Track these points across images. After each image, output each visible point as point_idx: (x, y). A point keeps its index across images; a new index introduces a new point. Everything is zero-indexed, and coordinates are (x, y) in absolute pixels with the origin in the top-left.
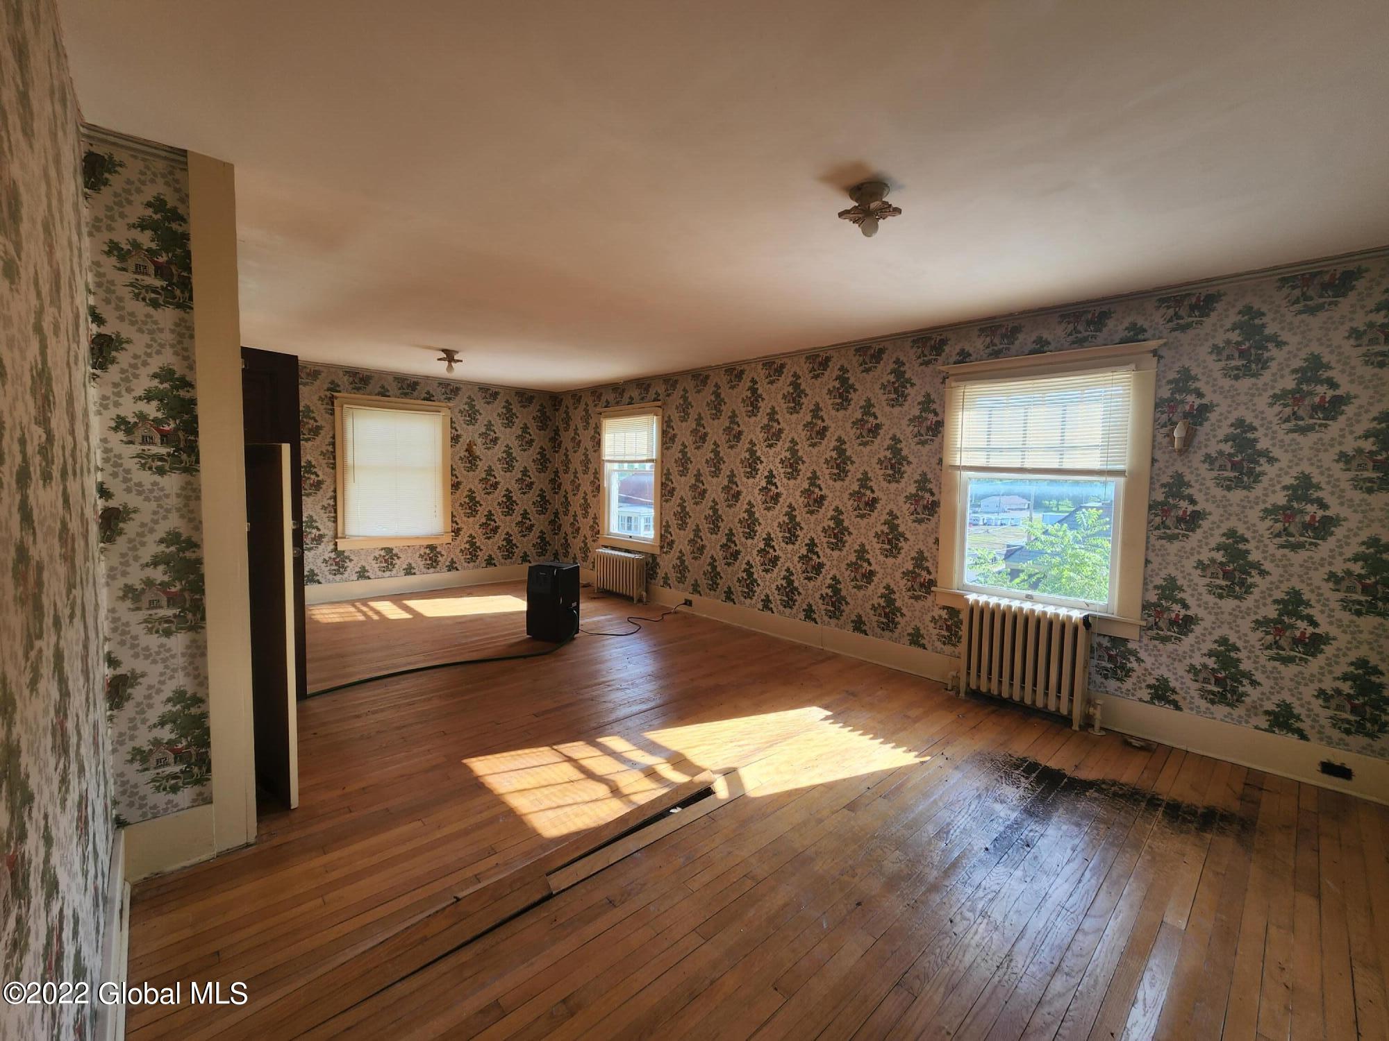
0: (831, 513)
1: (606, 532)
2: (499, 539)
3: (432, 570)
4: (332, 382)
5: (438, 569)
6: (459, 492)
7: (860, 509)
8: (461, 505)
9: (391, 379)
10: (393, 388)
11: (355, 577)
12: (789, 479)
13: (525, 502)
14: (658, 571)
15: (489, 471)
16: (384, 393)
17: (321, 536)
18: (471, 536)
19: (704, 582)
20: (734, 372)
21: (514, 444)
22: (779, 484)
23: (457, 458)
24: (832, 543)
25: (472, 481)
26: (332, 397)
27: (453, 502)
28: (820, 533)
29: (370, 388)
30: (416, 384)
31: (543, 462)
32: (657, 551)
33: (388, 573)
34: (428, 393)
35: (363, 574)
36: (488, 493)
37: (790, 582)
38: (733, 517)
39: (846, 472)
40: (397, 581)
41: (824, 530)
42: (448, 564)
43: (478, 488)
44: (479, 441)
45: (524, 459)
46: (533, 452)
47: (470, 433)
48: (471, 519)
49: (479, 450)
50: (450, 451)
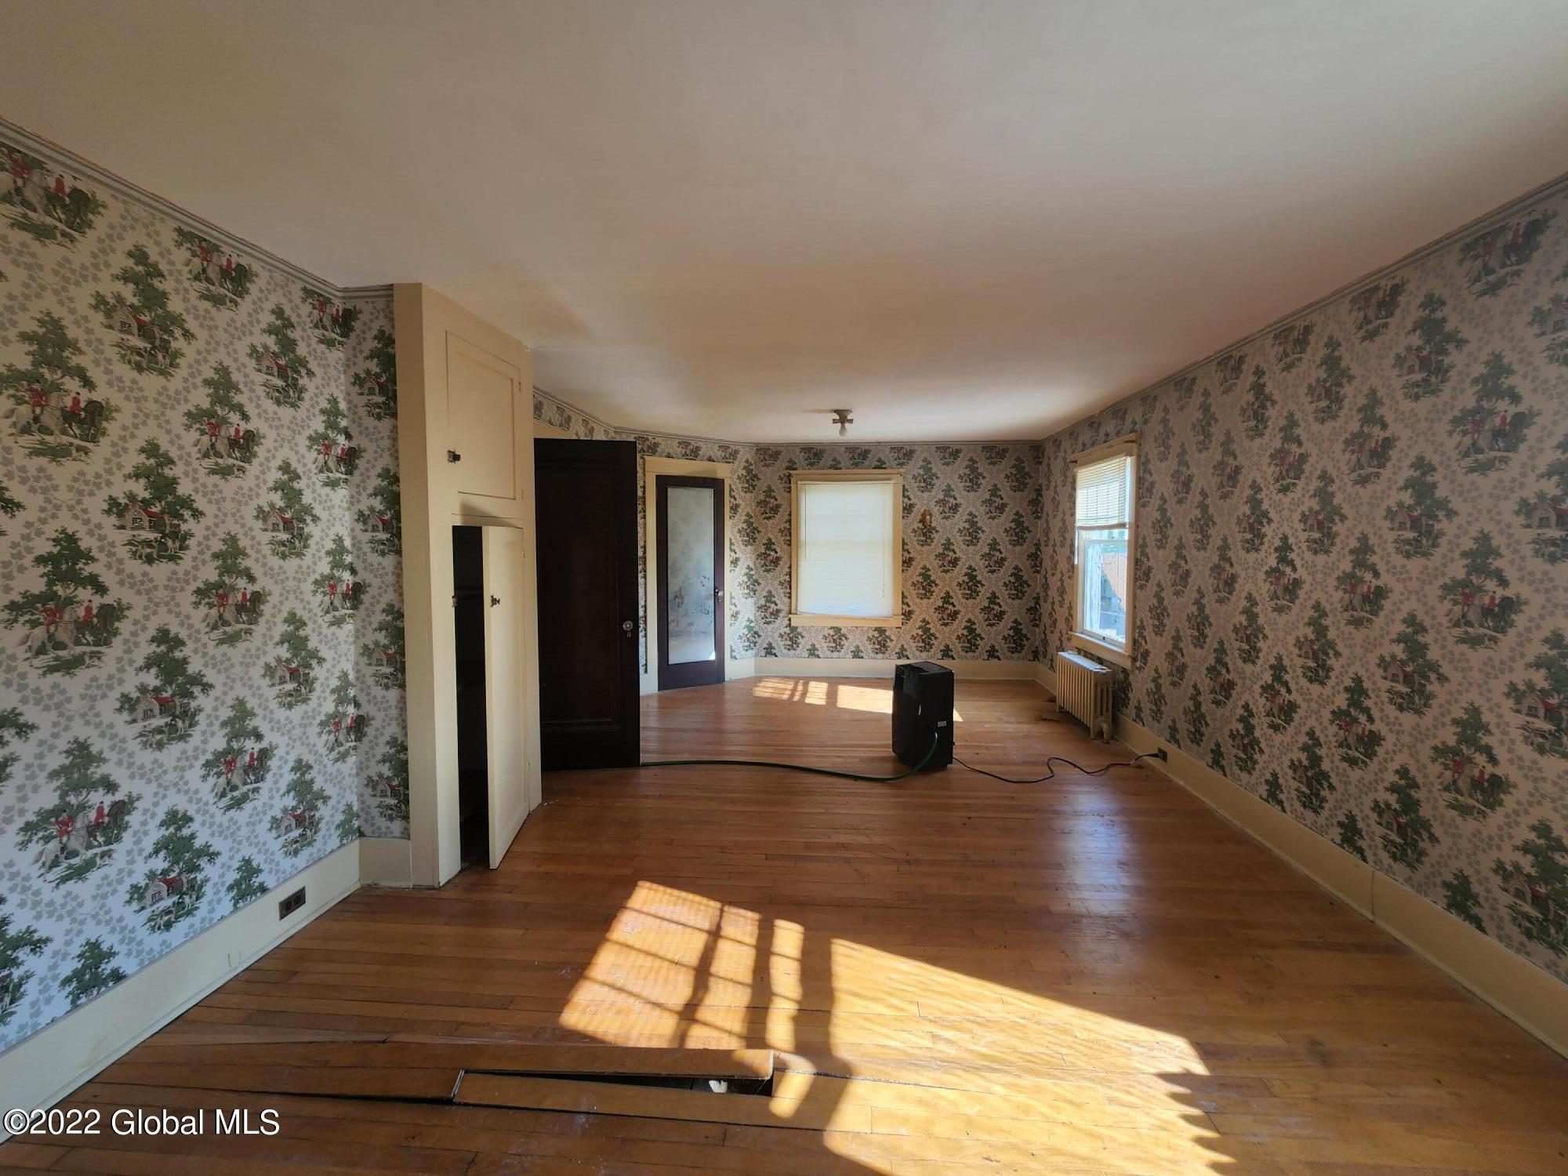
0: (1398, 628)
1: (1079, 630)
2: (958, 627)
3: (880, 656)
4: (790, 461)
5: (887, 655)
6: (911, 570)
7: (1469, 624)
8: (914, 584)
9: (843, 450)
10: (845, 459)
11: (806, 654)
12: (1316, 553)
13: (994, 583)
14: (1130, 695)
15: (948, 546)
16: (835, 466)
17: (778, 611)
18: (924, 621)
19: (1184, 727)
20: (1230, 362)
21: (980, 511)
22: (1298, 563)
23: (909, 531)
24: (1400, 695)
25: (927, 557)
26: (790, 476)
27: (904, 581)
28: (1373, 668)
29: (822, 462)
30: (867, 452)
31: (1019, 532)
32: (1128, 664)
33: (836, 654)
34: (879, 460)
35: (813, 652)
36: (946, 571)
37: (1315, 761)
38: (1226, 618)
39: (1434, 537)
40: (845, 664)
41: (1383, 663)
42: (897, 650)
43: (933, 564)
44: (936, 510)
45: (994, 529)
46: (1006, 520)
47: (924, 501)
48: (925, 601)
49: (936, 521)
50: (901, 523)
